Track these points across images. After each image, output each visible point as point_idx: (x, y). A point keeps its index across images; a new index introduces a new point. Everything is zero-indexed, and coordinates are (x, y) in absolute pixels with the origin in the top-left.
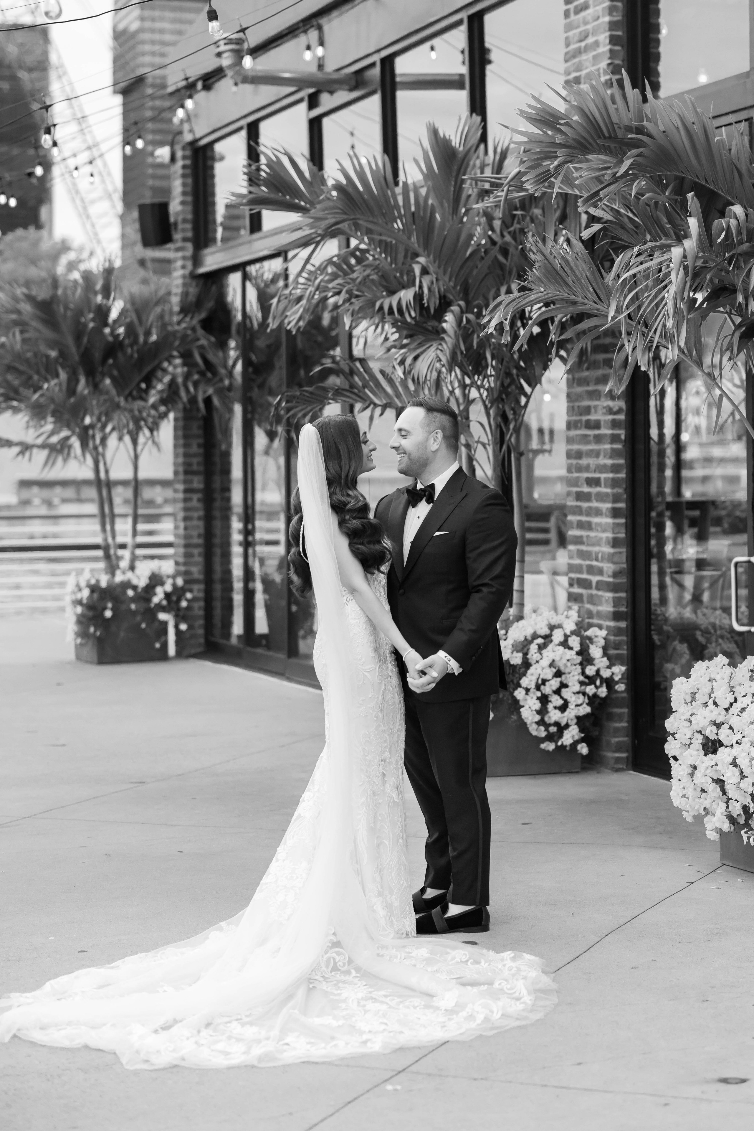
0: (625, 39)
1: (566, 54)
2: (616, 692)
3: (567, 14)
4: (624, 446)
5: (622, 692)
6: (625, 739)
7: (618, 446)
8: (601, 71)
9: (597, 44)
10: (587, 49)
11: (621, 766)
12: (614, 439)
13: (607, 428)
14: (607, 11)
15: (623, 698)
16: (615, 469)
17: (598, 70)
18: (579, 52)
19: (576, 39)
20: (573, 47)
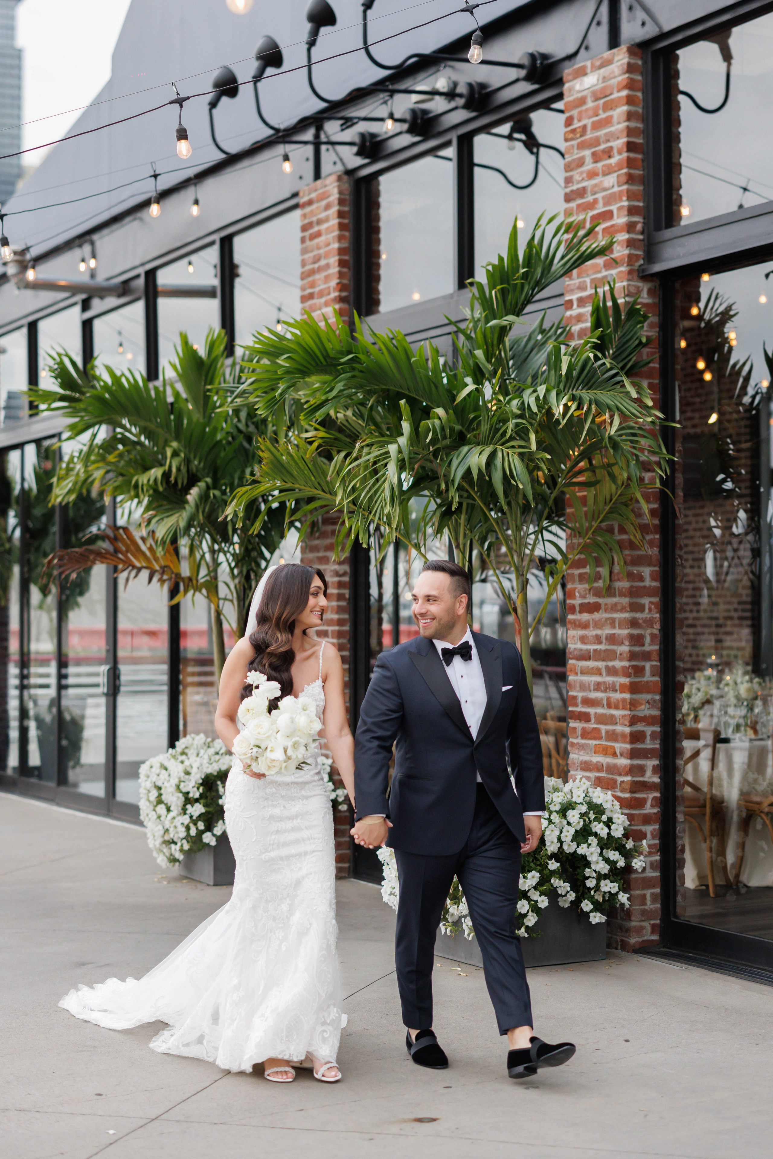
0: (351, 263)
1: (302, 273)
2: (340, 811)
3: (303, 240)
4: (348, 603)
5: (344, 812)
6: (347, 851)
7: (343, 603)
8: (332, 289)
9: (328, 266)
10: (320, 270)
11: (343, 875)
12: (340, 597)
13: (334, 588)
14: (336, 239)
15: (346, 817)
16: (340, 622)
17: (329, 288)
18: (312, 272)
19: (311, 261)
20: (308, 267)
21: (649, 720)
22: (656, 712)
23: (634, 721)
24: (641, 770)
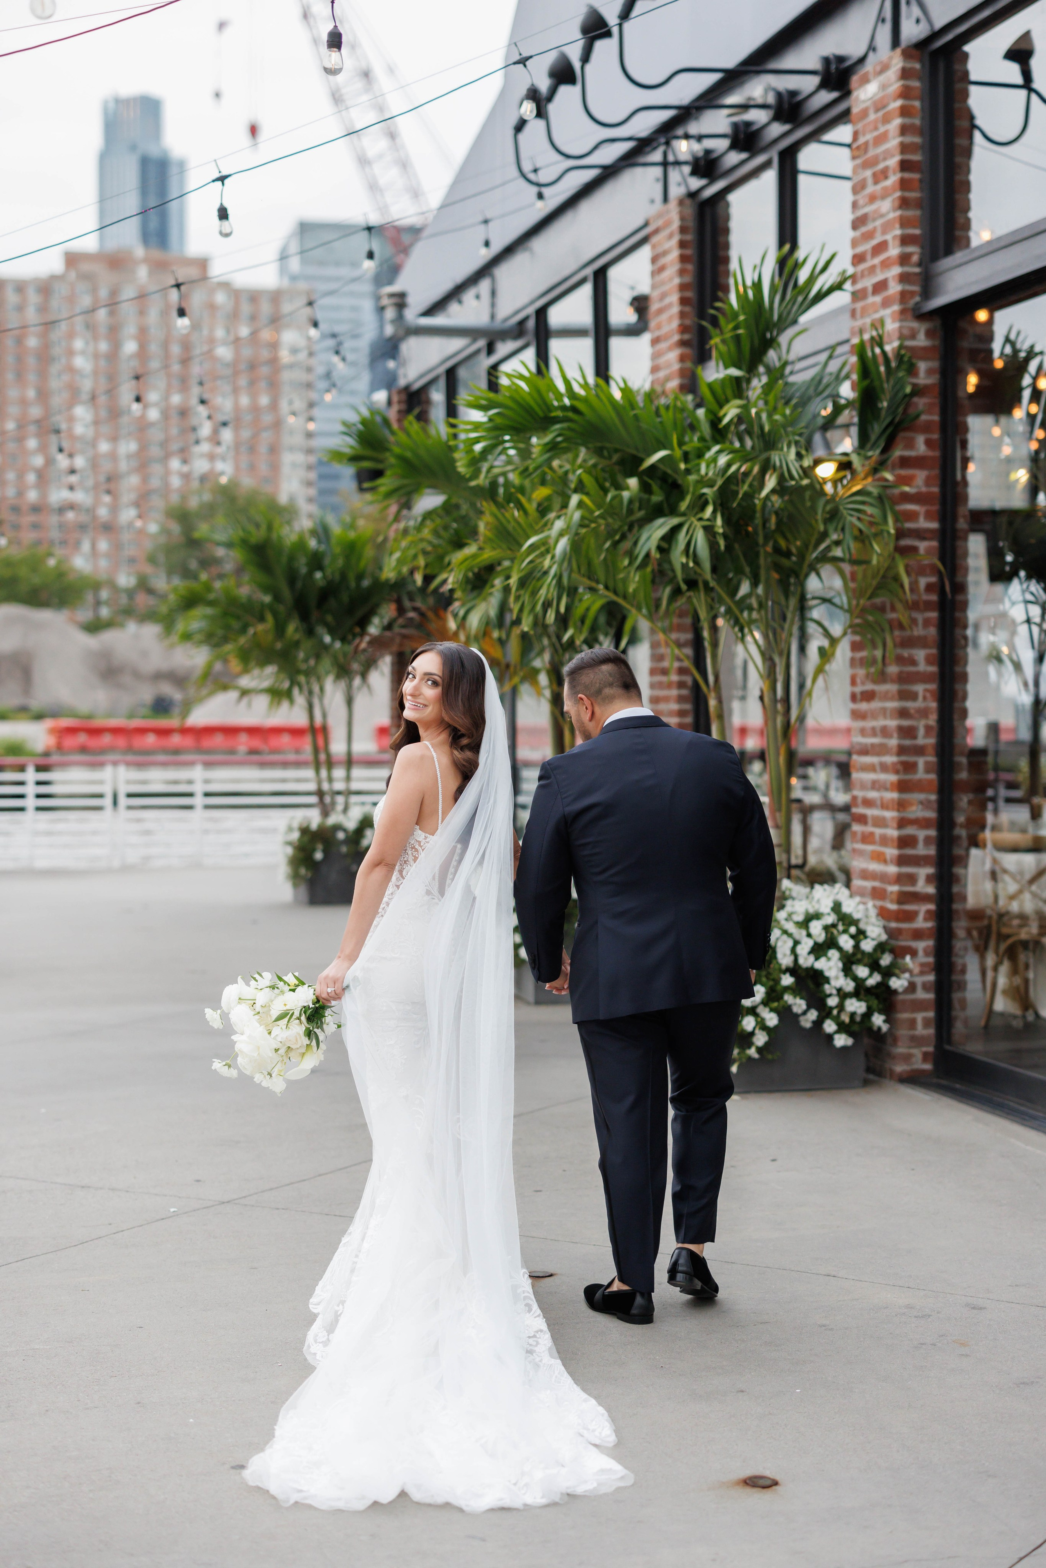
21: (923, 823)
22: (932, 814)
23: (902, 823)
24: (912, 879)
